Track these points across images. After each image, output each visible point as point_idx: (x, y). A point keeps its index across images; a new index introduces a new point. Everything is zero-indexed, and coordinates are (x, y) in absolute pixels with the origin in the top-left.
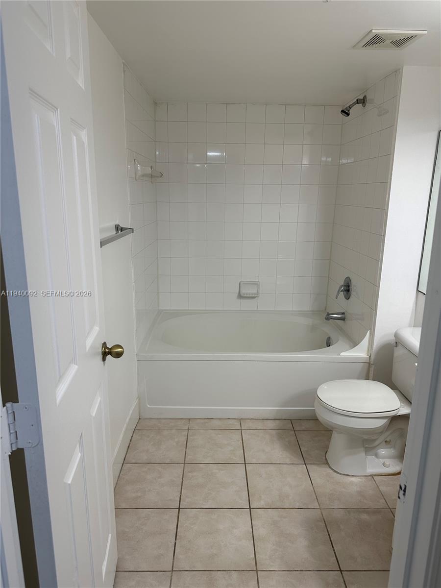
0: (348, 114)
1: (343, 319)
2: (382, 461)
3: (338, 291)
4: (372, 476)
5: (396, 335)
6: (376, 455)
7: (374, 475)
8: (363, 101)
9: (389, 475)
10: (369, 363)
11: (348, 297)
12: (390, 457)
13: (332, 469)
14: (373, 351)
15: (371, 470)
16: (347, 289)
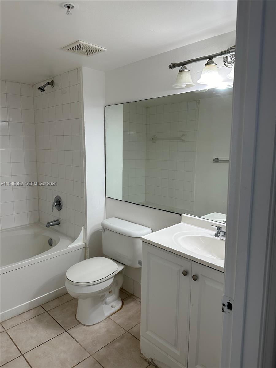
0: (44, 91)
1: (59, 224)
2: (111, 304)
3: (53, 206)
4: (109, 317)
5: (102, 225)
6: (106, 303)
7: (110, 316)
8: (52, 84)
9: (117, 312)
10: (85, 247)
11: (60, 209)
12: (113, 301)
13: (85, 325)
14: (88, 239)
15: (107, 314)
16: (59, 204)
